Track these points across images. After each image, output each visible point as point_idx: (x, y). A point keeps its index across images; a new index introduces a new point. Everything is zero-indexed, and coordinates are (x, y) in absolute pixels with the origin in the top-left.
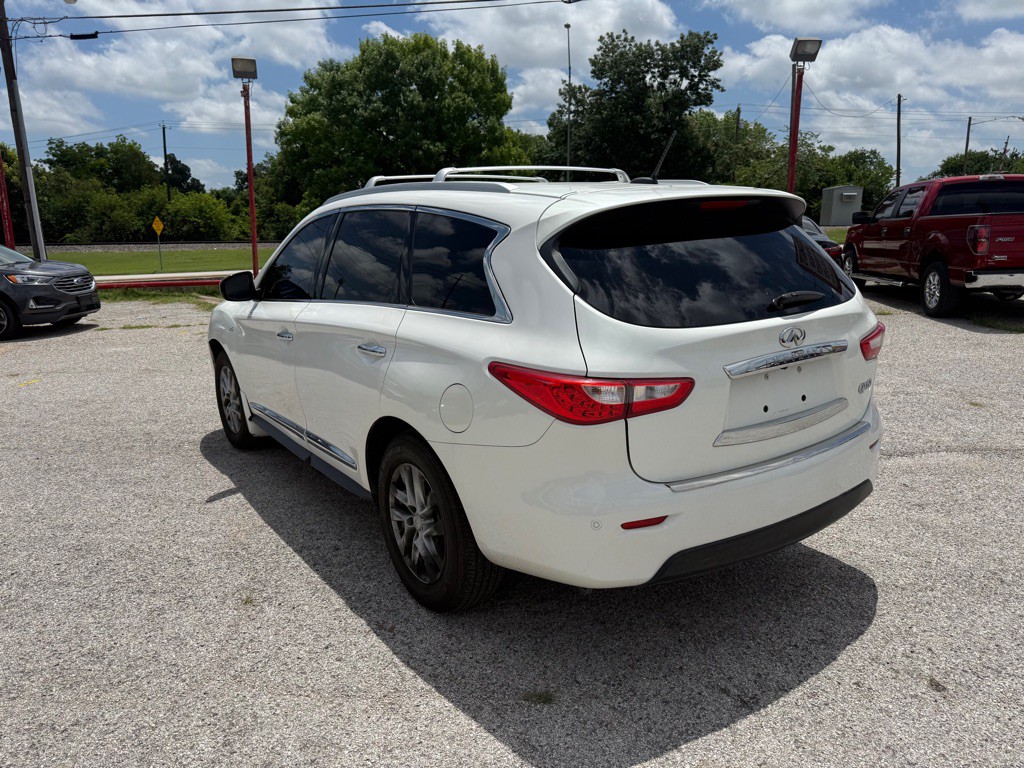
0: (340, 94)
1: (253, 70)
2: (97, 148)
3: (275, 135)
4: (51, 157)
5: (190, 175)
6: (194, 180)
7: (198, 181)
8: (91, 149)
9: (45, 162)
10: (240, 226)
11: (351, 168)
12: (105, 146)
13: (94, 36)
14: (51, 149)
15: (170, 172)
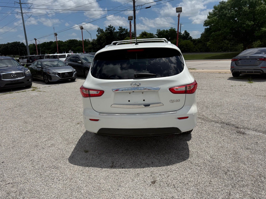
0: (222, 10)
1: (181, 10)
2: (166, 31)
3: (204, 24)
4: (157, 34)
5: (189, 35)
6: (190, 36)
7: (191, 37)
8: (165, 31)
9: (156, 35)
10: (196, 48)
11: (222, 32)
12: (168, 30)
13: (150, 7)
14: (157, 32)
15: (185, 35)
